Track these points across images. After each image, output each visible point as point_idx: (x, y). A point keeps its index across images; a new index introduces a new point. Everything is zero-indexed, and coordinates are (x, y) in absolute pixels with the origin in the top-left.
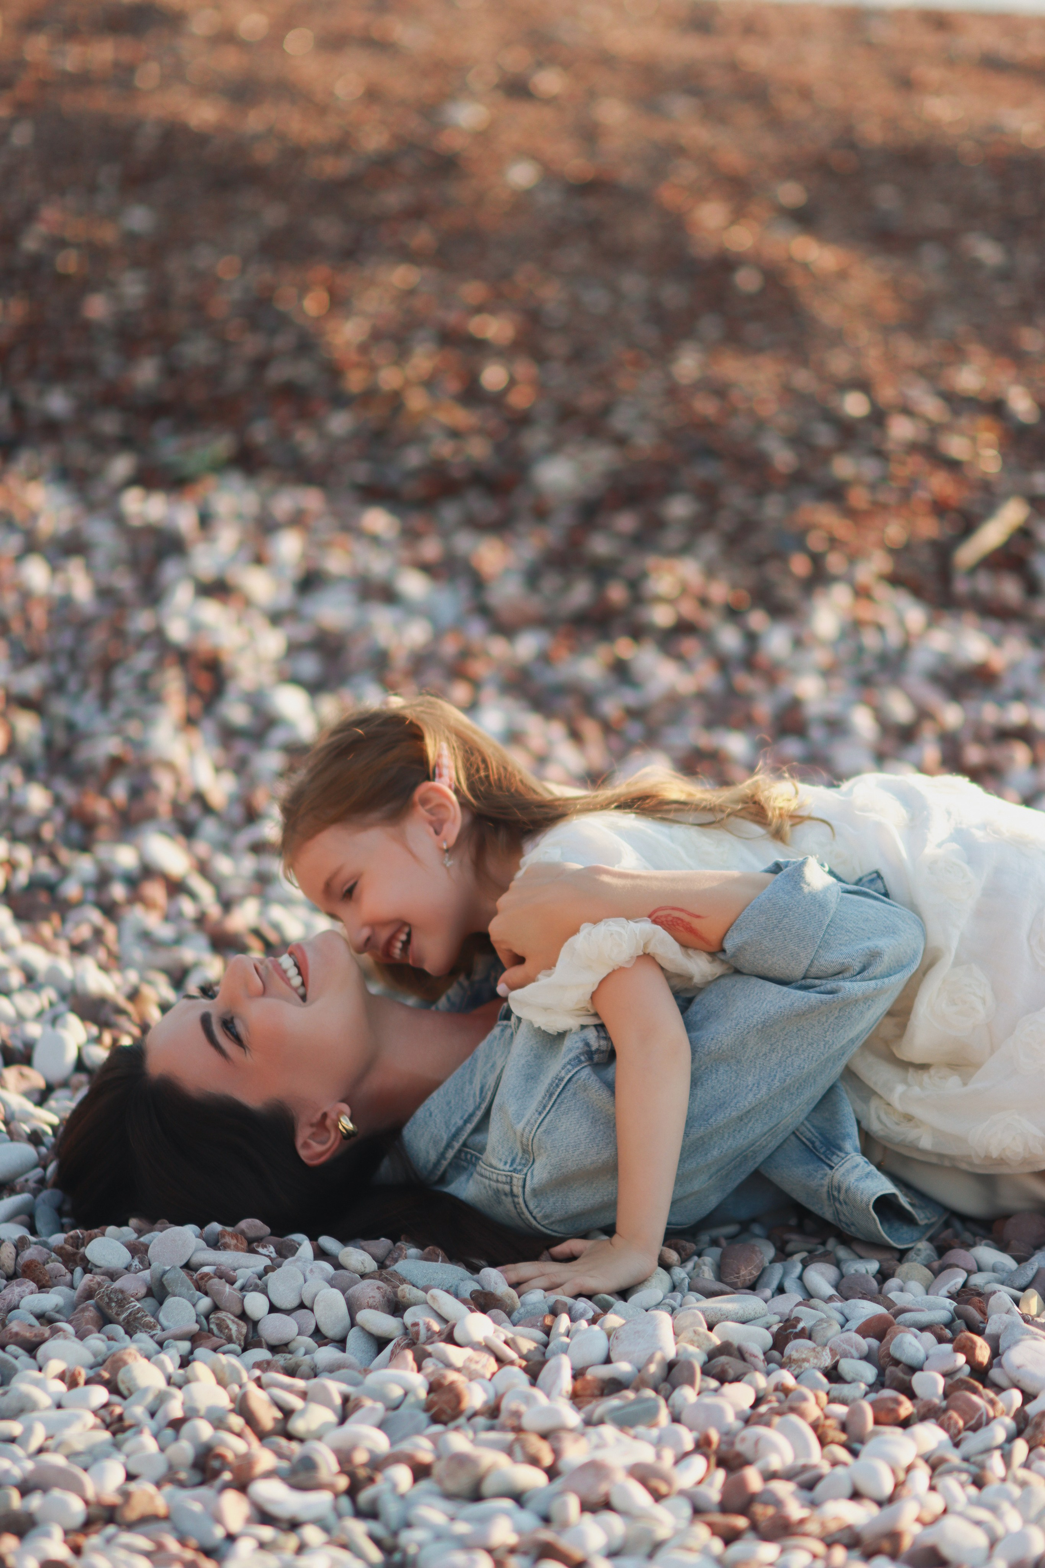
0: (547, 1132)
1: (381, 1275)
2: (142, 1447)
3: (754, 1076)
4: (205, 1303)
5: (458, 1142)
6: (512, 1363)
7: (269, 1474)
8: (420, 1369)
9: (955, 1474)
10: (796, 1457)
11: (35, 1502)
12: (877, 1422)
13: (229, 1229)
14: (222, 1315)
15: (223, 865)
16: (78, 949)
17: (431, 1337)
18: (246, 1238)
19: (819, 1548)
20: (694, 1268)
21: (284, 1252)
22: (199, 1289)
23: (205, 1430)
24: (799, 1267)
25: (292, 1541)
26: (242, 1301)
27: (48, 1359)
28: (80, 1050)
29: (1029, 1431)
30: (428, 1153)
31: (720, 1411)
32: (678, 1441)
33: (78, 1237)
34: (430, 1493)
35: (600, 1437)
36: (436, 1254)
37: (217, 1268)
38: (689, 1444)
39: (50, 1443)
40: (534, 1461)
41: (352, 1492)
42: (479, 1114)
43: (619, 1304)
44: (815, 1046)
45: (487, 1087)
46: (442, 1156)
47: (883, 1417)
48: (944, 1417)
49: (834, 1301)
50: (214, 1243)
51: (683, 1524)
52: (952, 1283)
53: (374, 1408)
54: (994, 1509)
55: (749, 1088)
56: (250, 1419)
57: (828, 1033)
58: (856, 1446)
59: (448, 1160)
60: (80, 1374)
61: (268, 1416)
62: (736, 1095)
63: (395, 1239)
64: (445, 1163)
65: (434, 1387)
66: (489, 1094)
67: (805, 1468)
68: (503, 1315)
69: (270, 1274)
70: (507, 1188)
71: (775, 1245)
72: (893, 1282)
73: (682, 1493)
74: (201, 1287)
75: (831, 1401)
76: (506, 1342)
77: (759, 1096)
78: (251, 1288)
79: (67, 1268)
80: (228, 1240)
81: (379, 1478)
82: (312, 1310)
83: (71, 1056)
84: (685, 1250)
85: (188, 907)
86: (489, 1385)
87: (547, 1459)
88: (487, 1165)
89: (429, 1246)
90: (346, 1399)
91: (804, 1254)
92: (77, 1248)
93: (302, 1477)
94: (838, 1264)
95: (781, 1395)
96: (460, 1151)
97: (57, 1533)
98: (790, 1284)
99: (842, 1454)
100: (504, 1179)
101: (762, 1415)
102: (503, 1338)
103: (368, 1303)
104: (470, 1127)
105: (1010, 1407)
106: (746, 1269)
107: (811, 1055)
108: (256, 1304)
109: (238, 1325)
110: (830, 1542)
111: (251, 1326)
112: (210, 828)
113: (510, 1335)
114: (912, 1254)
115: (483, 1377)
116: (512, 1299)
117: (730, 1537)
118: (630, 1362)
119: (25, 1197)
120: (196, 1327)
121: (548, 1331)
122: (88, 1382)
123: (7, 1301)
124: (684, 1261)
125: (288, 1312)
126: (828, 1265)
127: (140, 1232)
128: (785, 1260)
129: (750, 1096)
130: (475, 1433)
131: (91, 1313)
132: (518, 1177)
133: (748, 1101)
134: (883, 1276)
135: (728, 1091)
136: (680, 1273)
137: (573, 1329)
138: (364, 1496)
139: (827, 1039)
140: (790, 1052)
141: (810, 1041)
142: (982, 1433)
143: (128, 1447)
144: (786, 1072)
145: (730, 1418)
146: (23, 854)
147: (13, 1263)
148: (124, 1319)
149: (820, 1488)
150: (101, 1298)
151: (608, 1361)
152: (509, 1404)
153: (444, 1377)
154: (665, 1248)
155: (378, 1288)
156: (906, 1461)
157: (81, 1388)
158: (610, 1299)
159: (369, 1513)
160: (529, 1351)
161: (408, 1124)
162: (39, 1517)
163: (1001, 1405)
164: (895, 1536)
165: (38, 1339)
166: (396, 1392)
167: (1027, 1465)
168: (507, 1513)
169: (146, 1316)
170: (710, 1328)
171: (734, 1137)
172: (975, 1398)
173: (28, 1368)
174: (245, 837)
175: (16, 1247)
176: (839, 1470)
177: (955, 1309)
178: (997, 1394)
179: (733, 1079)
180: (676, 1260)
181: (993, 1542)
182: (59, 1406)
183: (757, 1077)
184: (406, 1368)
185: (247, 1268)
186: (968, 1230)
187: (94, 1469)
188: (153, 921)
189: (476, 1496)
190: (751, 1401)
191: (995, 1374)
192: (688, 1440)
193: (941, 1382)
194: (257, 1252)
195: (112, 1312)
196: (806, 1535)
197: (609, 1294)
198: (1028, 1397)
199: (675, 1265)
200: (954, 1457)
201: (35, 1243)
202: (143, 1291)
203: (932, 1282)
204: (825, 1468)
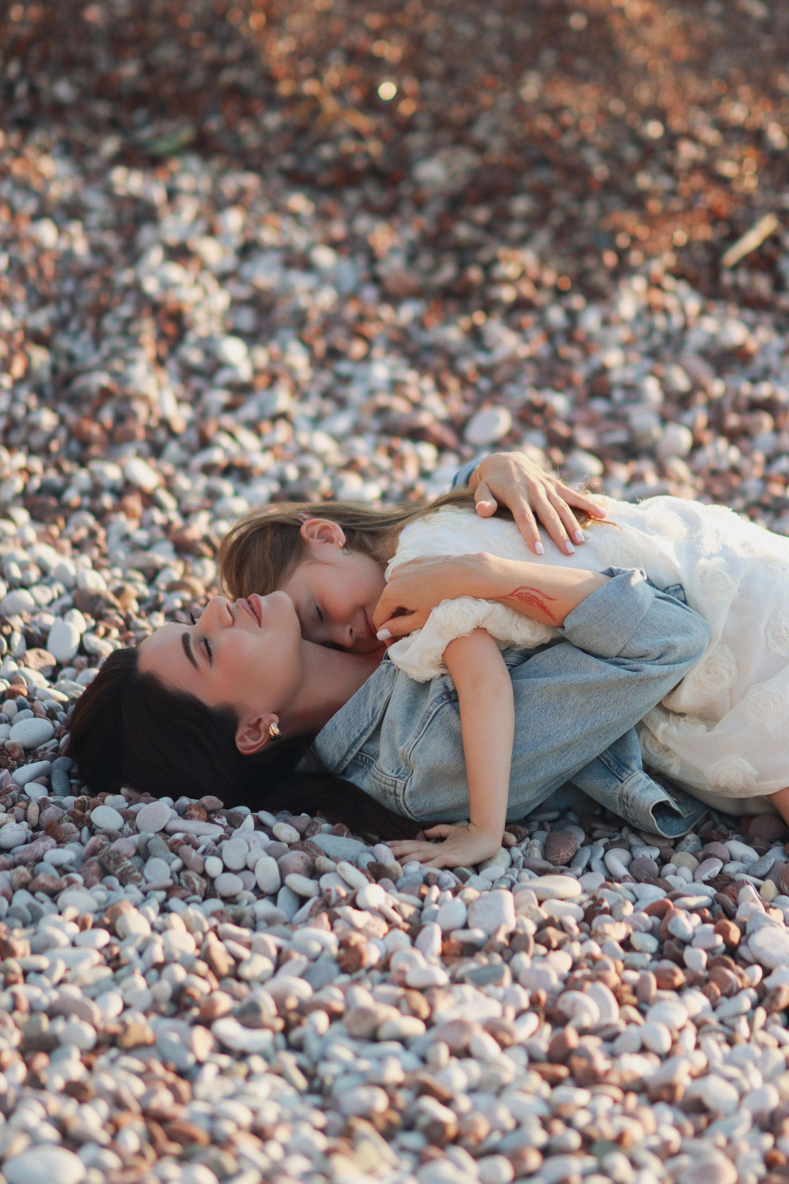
0: (420, 750)
1: (303, 845)
2: (134, 985)
3: (572, 719)
4: (177, 863)
5: (356, 748)
6: (398, 926)
7: (227, 1014)
8: (332, 928)
9: (714, 1034)
10: (601, 1016)
11: (60, 1026)
12: (659, 987)
13: (194, 801)
14: (190, 873)
15: (183, 482)
16: (78, 546)
17: (340, 901)
18: (206, 810)
19: (617, 1094)
20: (526, 849)
21: (233, 822)
22: (172, 850)
23: (179, 973)
24: (602, 850)
25: (242, 1069)
26: (204, 863)
27: (66, 906)
28: (81, 636)
29: (767, 1001)
30: (334, 755)
31: (546, 975)
32: (517, 999)
33: (85, 802)
34: (340, 1034)
35: (462, 994)
36: (343, 830)
37: (186, 836)
38: (525, 1003)
39: (69, 975)
40: (415, 1014)
41: (286, 1031)
42: (372, 729)
43: (474, 878)
44: (618, 703)
45: (377, 709)
46: (345, 758)
47: (663, 984)
48: (706, 987)
49: (627, 881)
50: (184, 813)
51: (521, 1071)
52: (712, 870)
53: (299, 960)
54: (742, 1068)
55: (568, 727)
56: (212, 966)
57: (629, 696)
58: (644, 1007)
59: (349, 761)
60: (88, 920)
61: (224, 963)
62: (558, 731)
63: (312, 815)
64: (346, 763)
65: (343, 944)
66: (379, 715)
67: (608, 1026)
68: (391, 883)
69: (224, 842)
70: (392, 789)
71: (584, 830)
72: (670, 867)
73: (520, 1045)
74: (174, 849)
75: (626, 968)
76: (394, 908)
77: (574, 733)
78: (210, 853)
79: (77, 827)
80: (194, 812)
81: (305, 1021)
82: (253, 871)
83: (75, 642)
84: (520, 834)
85: (158, 517)
86: (381, 944)
87: (425, 1012)
88: (379, 771)
89: (338, 823)
90: (279, 950)
91: (606, 840)
92: (84, 811)
93: (249, 1018)
94: (630, 849)
95: (590, 962)
96: (357, 754)
97: (76, 1054)
98: (596, 864)
99: (634, 1014)
100: (390, 782)
101: (576, 980)
102: (391, 904)
103: (294, 869)
104: (365, 738)
105: (753, 979)
106: (564, 851)
107: (615, 709)
108: (214, 865)
109: (200, 881)
110: (626, 1091)
111: (209, 881)
112: (173, 449)
113: (397, 902)
114: (683, 844)
115: (377, 937)
116: (397, 870)
117: (554, 1082)
118: (483, 929)
119: (45, 763)
120: (170, 882)
121: (422, 898)
122: (94, 926)
123: (34, 853)
124: (519, 841)
125: (236, 872)
126: (623, 850)
127: (130, 801)
128: (592, 844)
129: (569, 732)
130: (373, 985)
131: (95, 868)
132: (400, 783)
133: (566, 737)
134: (663, 861)
135: (552, 727)
136: (517, 852)
137: (441, 899)
138: (295, 1035)
139: (627, 699)
140: (600, 705)
141: (616, 699)
142: (734, 1000)
143: (125, 983)
144: (595, 718)
145: (555, 982)
146: (37, 464)
147: (37, 818)
148: (119, 873)
149: (618, 1042)
150: (103, 856)
151: (466, 926)
152: (396, 963)
153: (350, 938)
154: (507, 833)
155: (302, 858)
156: (679, 1023)
157: (89, 932)
158: (468, 871)
159: (297, 1048)
160: (410, 915)
161: (320, 735)
162: (62, 1039)
163: (747, 978)
164: (671, 1087)
165: (58, 889)
166: (316, 948)
167: (764, 1028)
168: (396, 1055)
169: (135, 871)
170: (540, 903)
171: (556, 764)
172: (729, 973)
173: (51, 912)
174: (199, 460)
175: (39, 805)
176: (633, 1028)
177: (715, 896)
178: (744, 968)
179: (557, 719)
180: (514, 842)
181: (742, 1095)
182: (74, 944)
183: (574, 720)
184: (321, 927)
185: (207, 835)
186: (723, 823)
187: (100, 1000)
188: (131, 526)
189: (374, 1038)
190: (569, 965)
191: (743, 950)
192: (524, 998)
193: (704, 958)
194: (213, 822)
195: (111, 866)
196: (608, 1084)
197: (466, 867)
198: (767, 972)
199: (513, 846)
200: (713, 1019)
201: (53, 803)
202: (133, 852)
203: (697, 868)
204: (622, 1026)
